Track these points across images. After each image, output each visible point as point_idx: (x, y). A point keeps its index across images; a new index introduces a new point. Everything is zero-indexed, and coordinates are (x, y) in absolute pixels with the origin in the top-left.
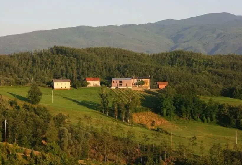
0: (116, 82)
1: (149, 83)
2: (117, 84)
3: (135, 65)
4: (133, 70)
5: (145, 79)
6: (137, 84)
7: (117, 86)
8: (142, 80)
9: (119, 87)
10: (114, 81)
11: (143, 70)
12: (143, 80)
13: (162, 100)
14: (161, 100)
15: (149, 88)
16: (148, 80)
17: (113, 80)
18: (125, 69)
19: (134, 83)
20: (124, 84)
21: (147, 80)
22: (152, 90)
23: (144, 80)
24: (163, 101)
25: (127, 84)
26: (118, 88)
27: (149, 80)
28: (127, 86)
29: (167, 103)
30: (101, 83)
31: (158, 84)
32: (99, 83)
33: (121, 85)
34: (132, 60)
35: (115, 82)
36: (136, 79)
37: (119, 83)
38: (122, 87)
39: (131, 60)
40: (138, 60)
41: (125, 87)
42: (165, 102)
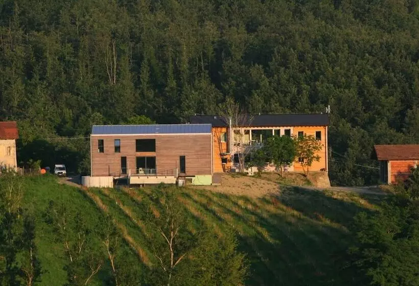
0: (117, 149)
1: (322, 152)
2: (124, 160)
3: (315, 45)
4: (302, 76)
5: (300, 129)
6: (250, 159)
7: (124, 171)
8: (282, 133)
9: (134, 180)
10: (101, 143)
11: (360, 77)
12: (288, 132)
13: (373, 251)
14: (366, 252)
15: (323, 183)
16: (318, 134)
17: (95, 136)
18: (256, 71)
19: (234, 150)
20: (165, 157)
21: (310, 131)
22: (341, 193)
23: (294, 131)
24: (380, 260)
25: (183, 159)
26: (124, 182)
27: (324, 131)
28: (183, 169)
29: (401, 274)
30: (25, 154)
31: (380, 156)
32: (13, 151)
33: (148, 164)
34: (316, 15)
35: (109, 146)
36: (242, 130)
37: (131, 153)
38: (152, 180)
39: (311, 16)
40: (357, 15)
41: (170, 180)
42: (390, 265)
